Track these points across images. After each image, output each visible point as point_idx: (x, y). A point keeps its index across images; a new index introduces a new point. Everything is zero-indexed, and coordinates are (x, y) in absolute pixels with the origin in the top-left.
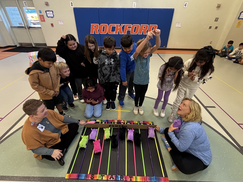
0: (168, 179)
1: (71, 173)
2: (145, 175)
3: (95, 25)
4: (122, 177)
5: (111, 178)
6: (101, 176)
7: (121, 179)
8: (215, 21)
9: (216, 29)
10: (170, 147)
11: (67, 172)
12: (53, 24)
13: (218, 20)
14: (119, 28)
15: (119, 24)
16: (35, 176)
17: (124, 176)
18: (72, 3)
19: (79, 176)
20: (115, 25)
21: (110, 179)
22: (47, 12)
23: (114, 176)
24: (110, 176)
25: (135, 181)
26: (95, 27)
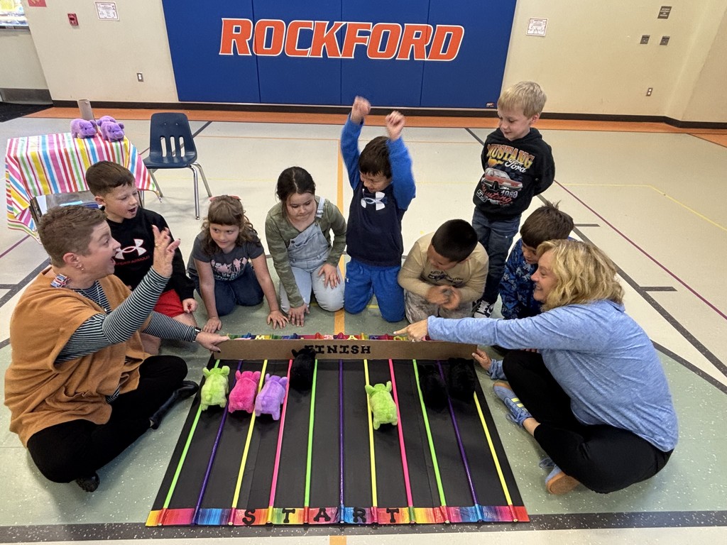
0: (525, 512)
1: (169, 508)
2: (444, 503)
3: (236, 23)
4: (359, 512)
5: (321, 518)
6: (283, 512)
7: (355, 520)
8: (659, 17)
9: (666, 44)
10: (530, 415)
11: (151, 506)
12: (75, 15)
13: (668, 14)
14: (325, 35)
15: (328, 22)
16: (27, 525)
17: (367, 510)
19: (197, 516)
20: (310, 25)
21: (317, 519)
23: (330, 511)
24: (316, 511)
25: (407, 521)
26: (237, 30)
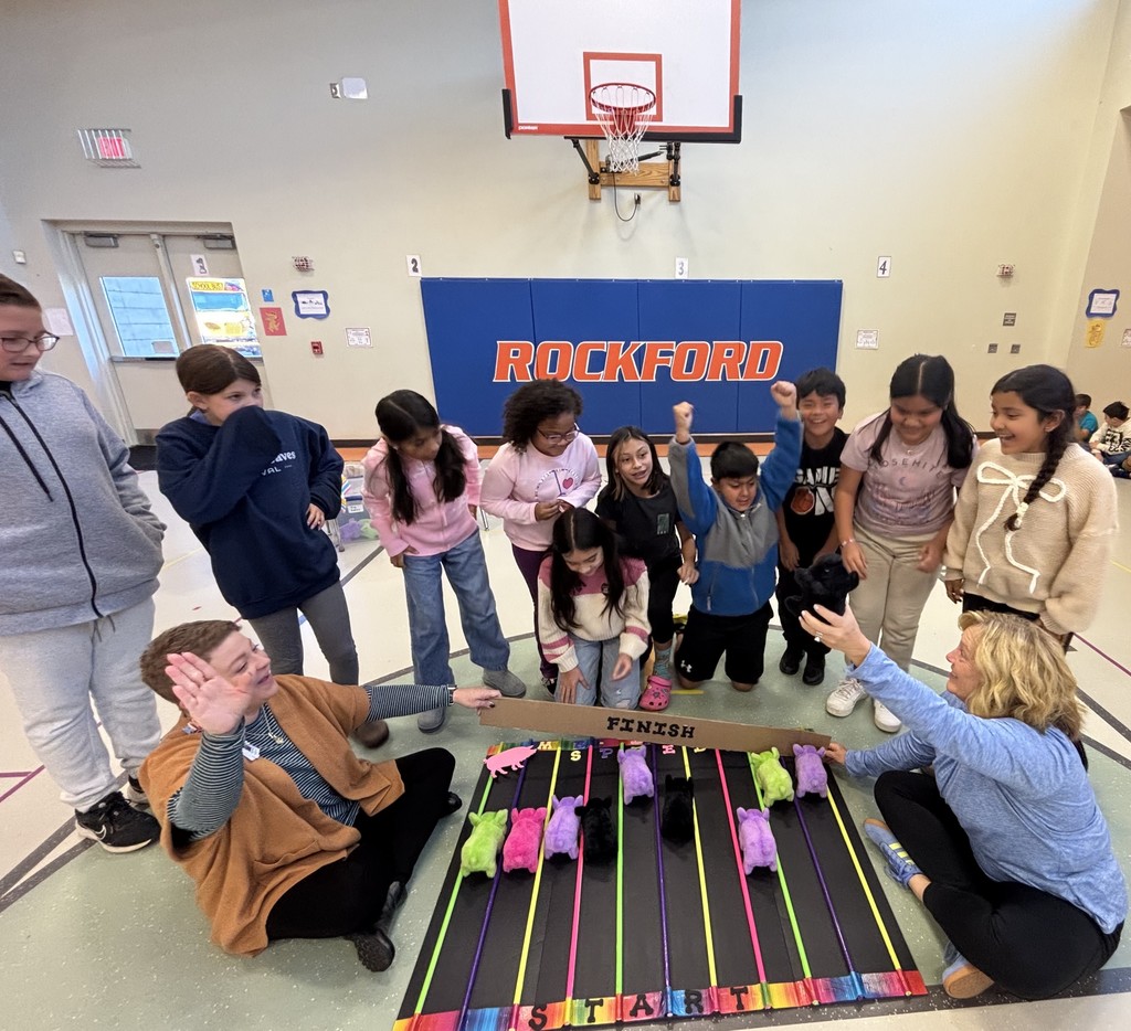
0: (919, 980)
1: (422, 1014)
2: (808, 974)
3: (515, 345)
4: (693, 997)
5: (639, 1011)
6: (586, 1006)
7: (689, 1010)
8: (1004, 325)
9: (1017, 352)
10: (918, 870)
12: (320, 343)
13: (1013, 320)
14: (620, 356)
15: (623, 343)
17: (704, 993)
18: (414, 261)
19: (463, 1021)
20: (602, 346)
21: (633, 1013)
22: (300, 298)
23: (653, 999)
24: (631, 999)
25: (760, 1006)
26: (515, 353)
